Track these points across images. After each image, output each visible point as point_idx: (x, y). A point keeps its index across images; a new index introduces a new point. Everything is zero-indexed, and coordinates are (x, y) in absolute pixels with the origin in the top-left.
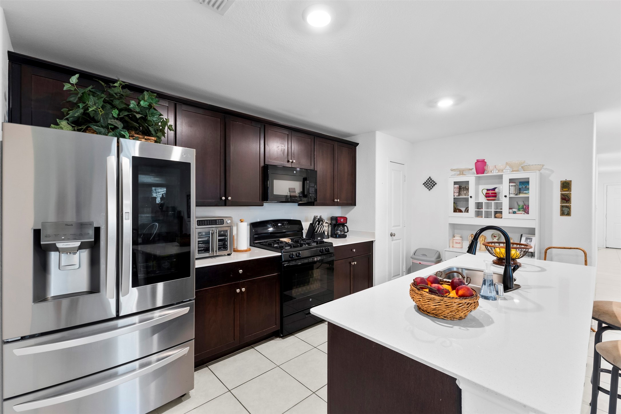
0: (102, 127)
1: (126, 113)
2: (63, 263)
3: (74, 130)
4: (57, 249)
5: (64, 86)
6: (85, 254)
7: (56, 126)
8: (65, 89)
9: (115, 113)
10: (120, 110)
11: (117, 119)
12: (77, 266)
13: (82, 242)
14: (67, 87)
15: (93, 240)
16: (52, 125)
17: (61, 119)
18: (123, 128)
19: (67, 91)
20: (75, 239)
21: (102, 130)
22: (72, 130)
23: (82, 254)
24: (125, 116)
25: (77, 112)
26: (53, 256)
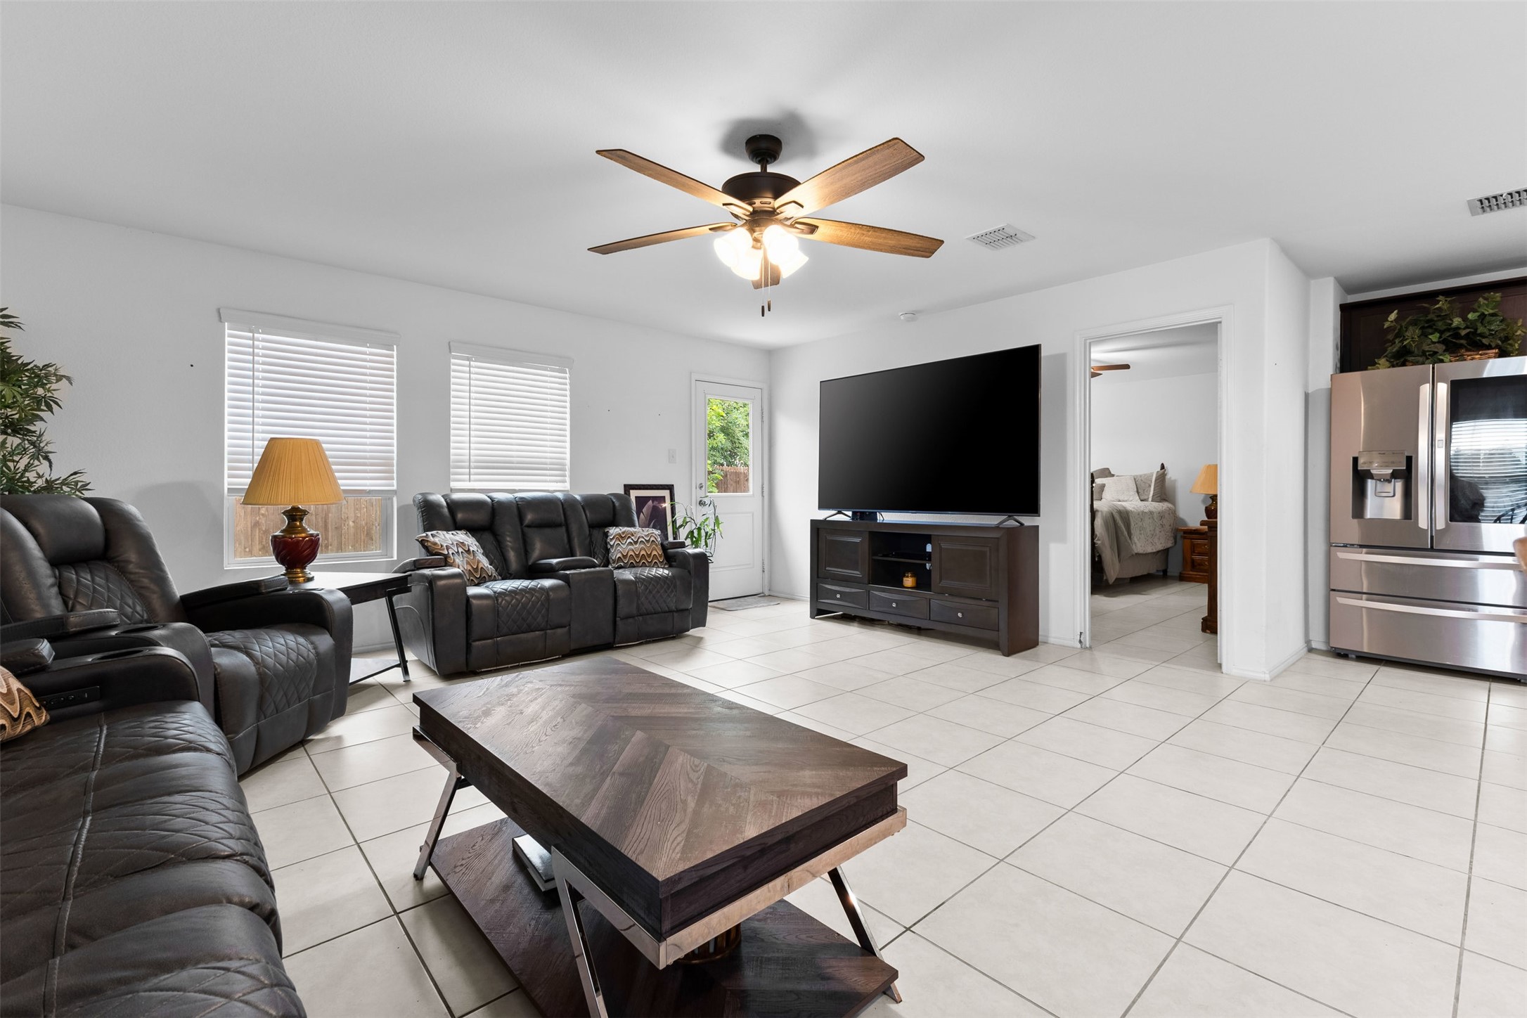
0: (1418, 356)
1: (1448, 334)
2: (1378, 490)
3: (1393, 366)
4: (1372, 477)
5: (1384, 325)
6: (1399, 485)
7: (1373, 367)
8: (1385, 327)
9: (1434, 337)
10: (1441, 332)
11: (1439, 342)
12: (1392, 494)
13: (1394, 470)
14: (1387, 325)
15: (1405, 468)
16: (1369, 367)
17: (1379, 357)
18: (1445, 351)
19: (1388, 328)
20: (1387, 467)
21: (1420, 359)
22: (1389, 367)
23: (1397, 484)
24: (1448, 336)
25: (1395, 347)
26: (1370, 484)
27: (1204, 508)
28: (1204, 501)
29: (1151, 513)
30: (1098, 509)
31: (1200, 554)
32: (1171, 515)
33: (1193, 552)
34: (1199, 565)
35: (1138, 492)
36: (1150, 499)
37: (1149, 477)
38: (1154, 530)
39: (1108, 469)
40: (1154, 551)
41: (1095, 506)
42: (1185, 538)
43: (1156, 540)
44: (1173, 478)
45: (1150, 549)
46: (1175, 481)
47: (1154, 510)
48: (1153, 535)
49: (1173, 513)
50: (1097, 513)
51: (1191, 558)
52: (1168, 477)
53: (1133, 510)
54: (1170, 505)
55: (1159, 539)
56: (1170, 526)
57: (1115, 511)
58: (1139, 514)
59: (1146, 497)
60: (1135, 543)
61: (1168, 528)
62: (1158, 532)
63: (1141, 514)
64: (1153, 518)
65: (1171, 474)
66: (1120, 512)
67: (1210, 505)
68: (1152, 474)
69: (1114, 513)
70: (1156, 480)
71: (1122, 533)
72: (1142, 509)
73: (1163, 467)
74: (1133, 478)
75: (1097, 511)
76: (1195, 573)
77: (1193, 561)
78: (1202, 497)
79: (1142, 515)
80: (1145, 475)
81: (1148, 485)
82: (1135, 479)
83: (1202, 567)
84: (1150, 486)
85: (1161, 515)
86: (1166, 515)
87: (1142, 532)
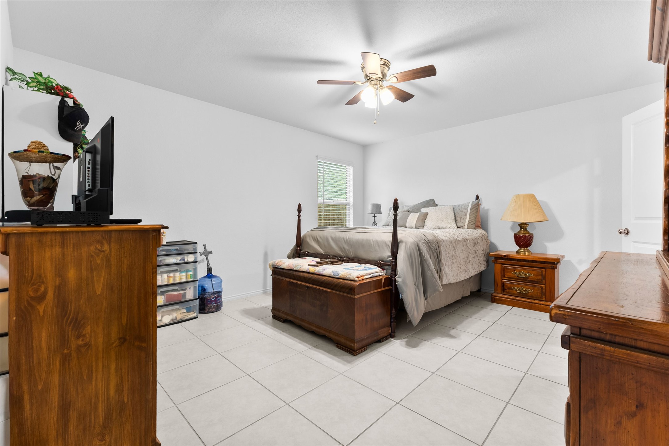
27: (513, 235)
28: (512, 228)
29: (465, 240)
30: (404, 239)
31: (510, 278)
32: (484, 240)
33: (503, 276)
34: (509, 288)
35: (456, 220)
36: (466, 227)
37: (465, 206)
38: (468, 257)
39: (434, 200)
40: (468, 277)
41: (400, 236)
42: (496, 262)
43: (470, 266)
44: (486, 208)
45: (463, 276)
46: (488, 210)
47: (468, 237)
48: (466, 262)
49: (486, 238)
50: (400, 244)
51: (502, 281)
52: (482, 207)
53: (444, 238)
54: (483, 232)
55: (472, 264)
56: (483, 251)
57: (422, 241)
58: (451, 243)
59: (462, 225)
60: (446, 274)
61: (481, 253)
62: (471, 259)
63: (453, 242)
64: (466, 245)
65: (485, 205)
66: (428, 243)
67: (519, 232)
68: (468, 204)
69: (420, 244)
70: (471, 210)
71: (429, 267)
72: (455, 237)
73: (477, 198)
74: (452, 208)
75: (401, 241)
76: (505, 296)
77: (503, 285)
78: (510, 224)
79: (455, 243)
80: (462, 205)
81: (464, 214)
82: (453, 208)
83: (511, 291)
84: (466, 214)
85: (475, 242)
86: (480, 242)
87: (455, 260)
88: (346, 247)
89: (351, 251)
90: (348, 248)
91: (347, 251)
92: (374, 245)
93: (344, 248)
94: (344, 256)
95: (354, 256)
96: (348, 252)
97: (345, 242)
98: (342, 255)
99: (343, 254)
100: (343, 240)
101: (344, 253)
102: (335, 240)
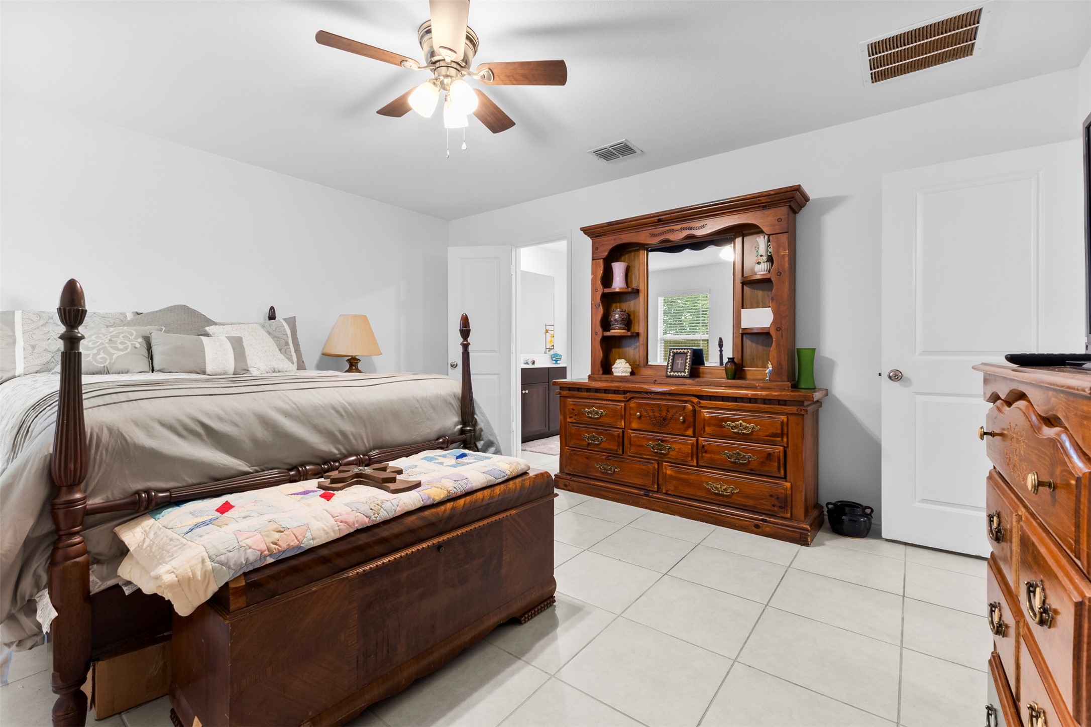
37: (278, 327)
81: (283, 341)
88: (348, 428)
89: (364, 434)
90: (353, 430)
91: (351, 437)
92: (422, 409)
93: (343, 433)
94: (341, 453)
95: (372, 444)
96: (355, 439)
97: (341, 415)
98: (336, 451)
99: (338, 449)
100: (332, 411)
101: (341, 447)
102: (303, 416)
